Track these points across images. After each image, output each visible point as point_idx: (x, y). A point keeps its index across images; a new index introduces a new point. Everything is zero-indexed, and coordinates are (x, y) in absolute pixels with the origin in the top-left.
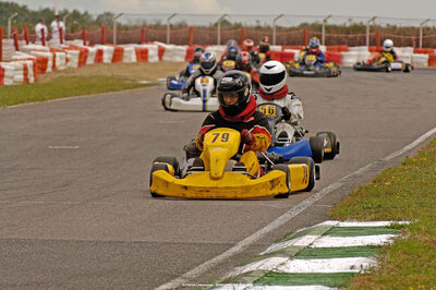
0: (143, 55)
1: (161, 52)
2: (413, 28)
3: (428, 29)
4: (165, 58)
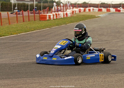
0: (89, 10)
1: (93, 9)
4: (94, 11)
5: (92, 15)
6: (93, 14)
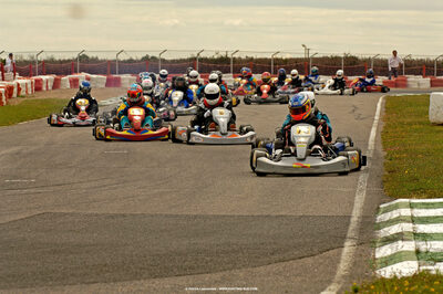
2: (266, 59)
3: (277, 59)
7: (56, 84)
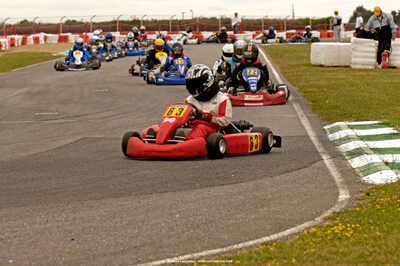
0: (37, 40)
1: (46, 38)
4: (48, 41)
5: (43, 54)
6: (45, 51)
7: (24, 42)
